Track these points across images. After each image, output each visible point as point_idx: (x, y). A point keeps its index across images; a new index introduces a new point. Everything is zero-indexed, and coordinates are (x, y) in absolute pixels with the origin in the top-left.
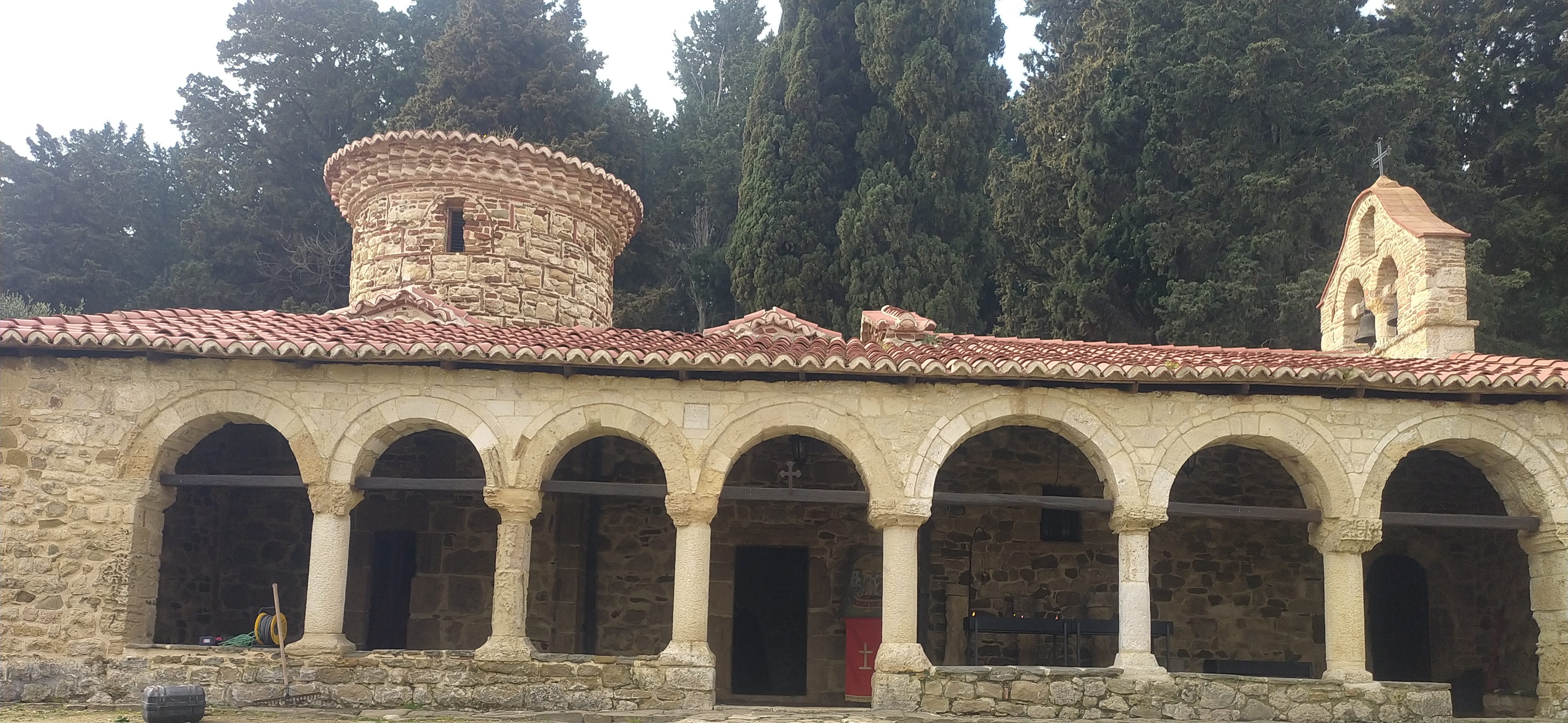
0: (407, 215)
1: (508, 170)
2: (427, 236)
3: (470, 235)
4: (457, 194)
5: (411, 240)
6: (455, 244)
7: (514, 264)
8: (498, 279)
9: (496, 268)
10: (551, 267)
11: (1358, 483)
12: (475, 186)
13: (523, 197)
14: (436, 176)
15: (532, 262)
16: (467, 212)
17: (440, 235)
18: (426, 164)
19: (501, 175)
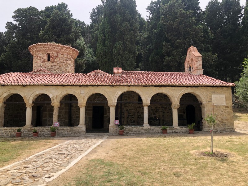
0: (41, 56)
1: (57, 48)
2: (44, 59)
3: (51, 59)
4: (49, 52)
5: (42, 60)
6: (49, 60)
7: (58, 63)
8: (56, 65)
9: (55, 64)
10: (64, 63)
11: (176, 99)
12: (52, 51)
13: (59, 52)
14: (45, 50)
15: (61, 62)
16: (51, 55)
17: (47, 59)
18: (44, 48)
19: (56, 49)
